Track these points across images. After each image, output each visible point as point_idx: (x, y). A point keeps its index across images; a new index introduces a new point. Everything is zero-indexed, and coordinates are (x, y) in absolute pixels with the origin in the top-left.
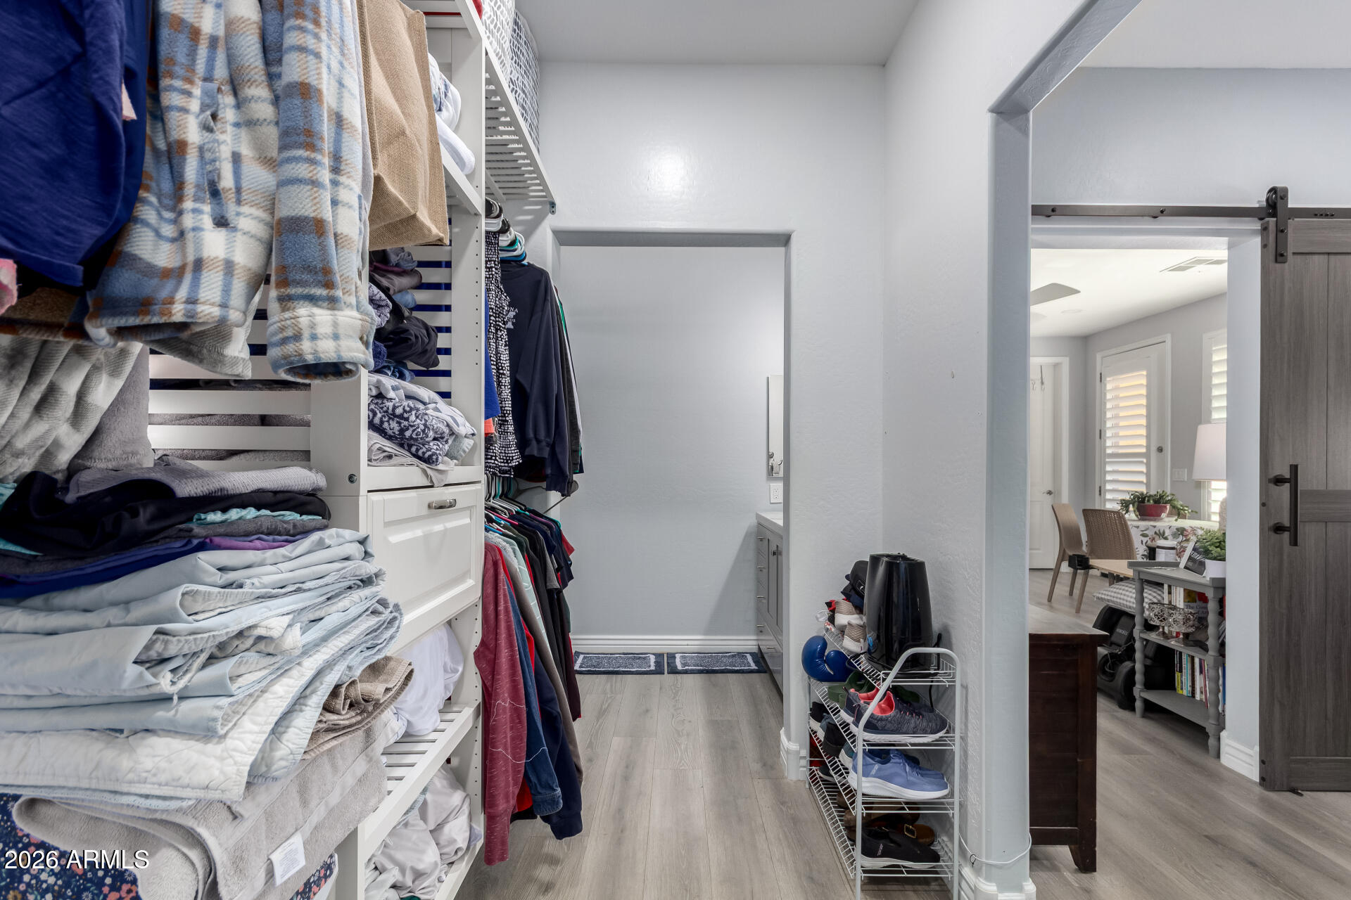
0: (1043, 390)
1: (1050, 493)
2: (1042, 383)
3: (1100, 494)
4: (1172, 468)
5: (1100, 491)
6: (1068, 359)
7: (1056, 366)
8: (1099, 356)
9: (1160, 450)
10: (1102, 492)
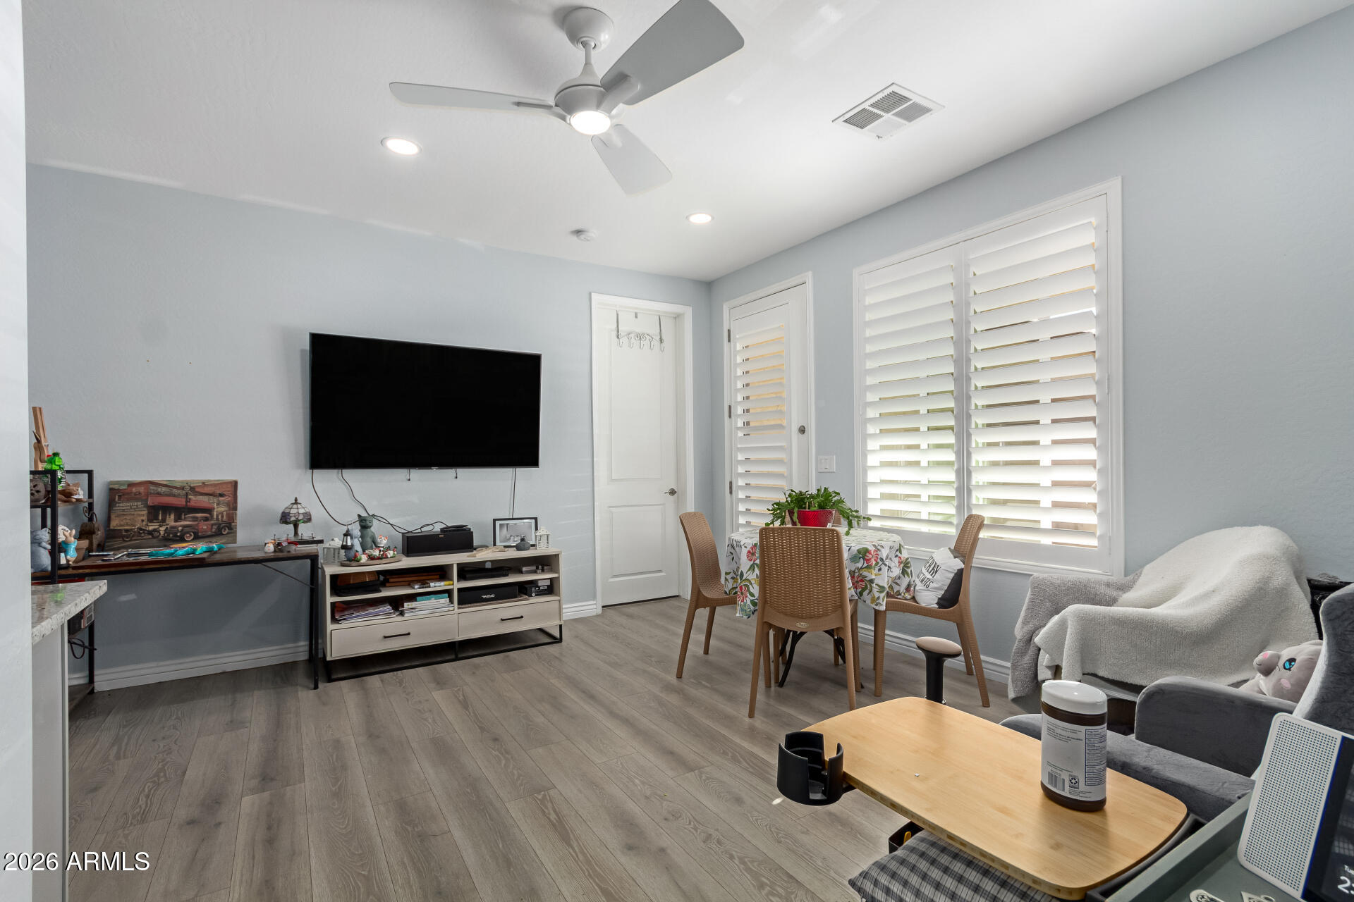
0: (662, 350)
1: (672, 492)
2: (661, 341)
3: (731, 493)
4: (818, 453)
5: (731, 488)
6: (691, 308)
7: (677, 317)
8: (726, 308)
9: (802, 430)
10: (734, 489)
